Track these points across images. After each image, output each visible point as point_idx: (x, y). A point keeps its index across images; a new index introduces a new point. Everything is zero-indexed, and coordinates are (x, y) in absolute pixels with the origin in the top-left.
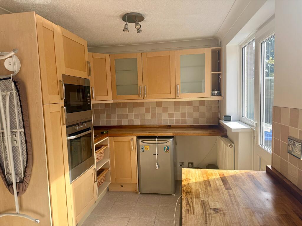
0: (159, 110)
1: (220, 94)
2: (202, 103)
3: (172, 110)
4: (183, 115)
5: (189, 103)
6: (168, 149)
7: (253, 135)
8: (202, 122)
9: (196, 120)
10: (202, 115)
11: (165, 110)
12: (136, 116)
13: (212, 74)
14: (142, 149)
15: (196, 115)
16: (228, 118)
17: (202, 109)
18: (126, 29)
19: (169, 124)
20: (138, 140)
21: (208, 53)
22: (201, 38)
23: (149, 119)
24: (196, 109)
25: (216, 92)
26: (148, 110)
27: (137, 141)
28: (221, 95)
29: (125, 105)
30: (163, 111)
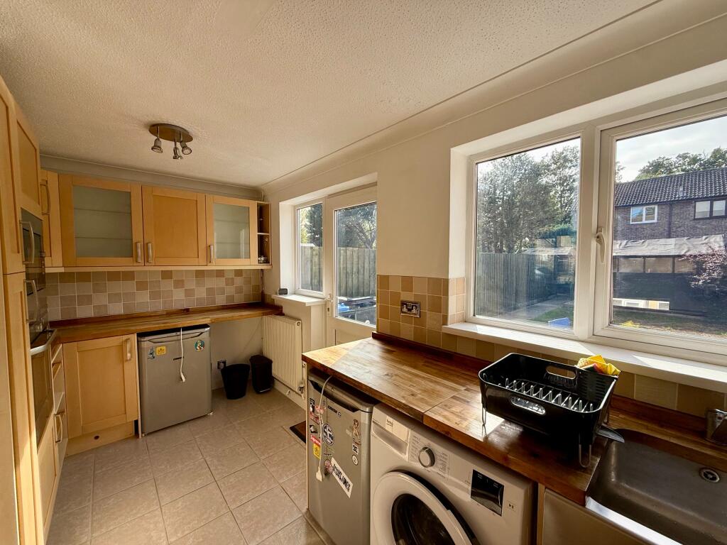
0: (167, 285)
1: (267, 261)
2: (239, 273)
3: (191, 284)
4: (210, 291)
5: (220, 273)
6: (203, 345)
7: (326, 307)
8: (239, 299)
9: (230, 298)
10: (239, 290)
11: (179, 284)
12: (114, 298)
13: (258, 235)
14: (151, 354)
15: (230, 290)
16: (284, 292)
17: (239, 281)
18: (156, 147)
19: (185, 307)
20: (139, 339)
21: (253, 207)
22: (241, 185)
23: (144, 301)
24: (230, 282)
25: (263, 259)
26: (142, 286)
27: (138, 341)
28: (269, 263)
29: (84, 277)
30: (176, 287)
